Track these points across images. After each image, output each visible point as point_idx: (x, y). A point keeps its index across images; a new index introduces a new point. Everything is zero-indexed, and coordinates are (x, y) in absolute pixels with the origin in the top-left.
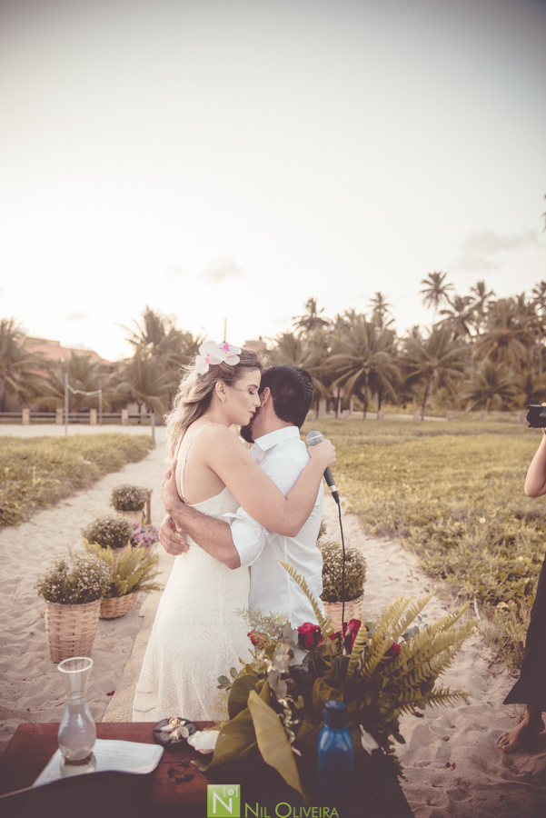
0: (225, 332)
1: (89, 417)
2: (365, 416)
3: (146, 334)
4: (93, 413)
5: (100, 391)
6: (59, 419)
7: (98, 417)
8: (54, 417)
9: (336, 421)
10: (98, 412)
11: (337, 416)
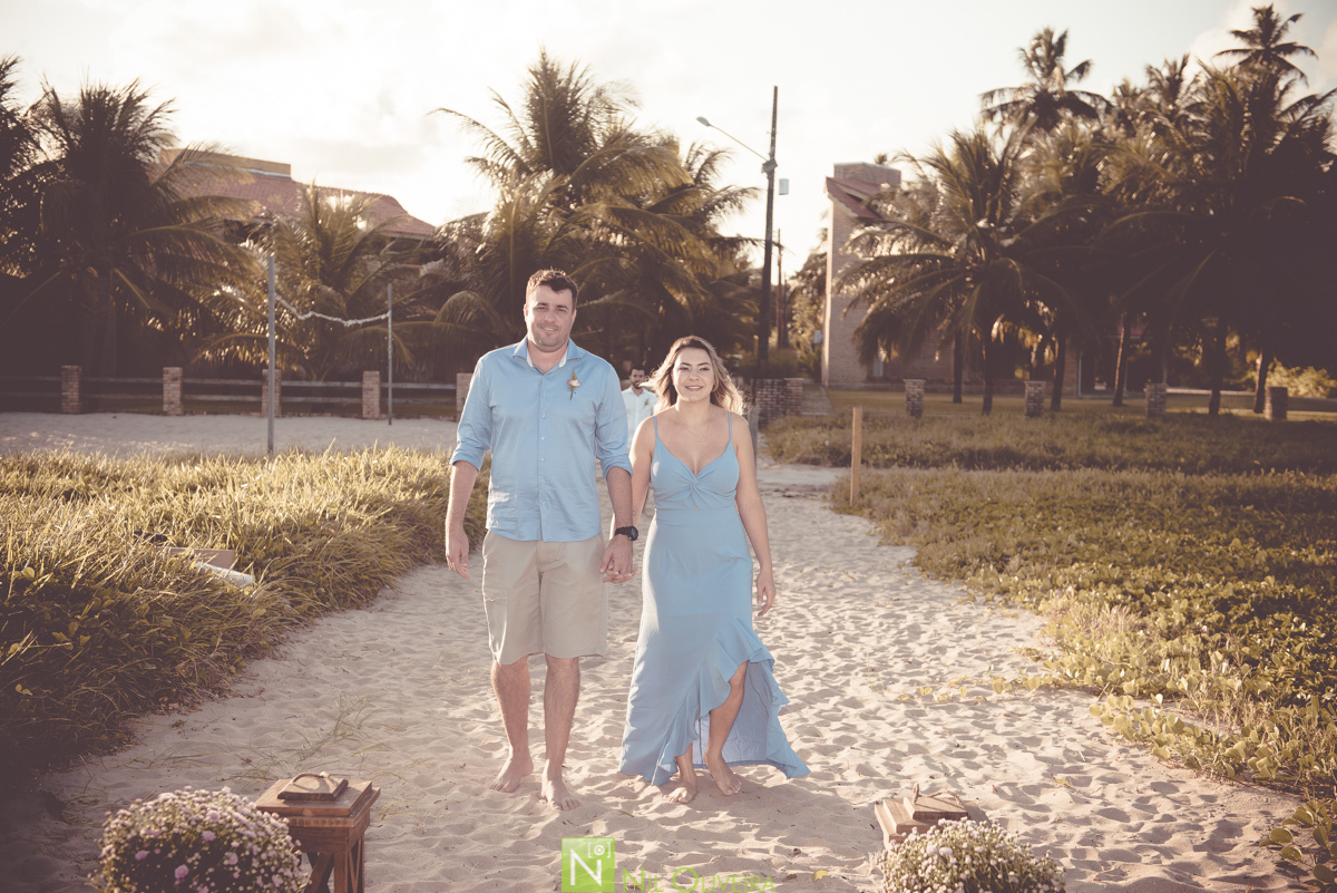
0: (774, 134)
1: (358, 393)
2: (1214, 403)
3: (533, 143)
4: (371, 381)
5: (389, 314)
6: (271, 397)
7: (384, 392)
8: (258, 391)
9: (1122, 418)
10: (384, 378)
11: (1118, 402)
